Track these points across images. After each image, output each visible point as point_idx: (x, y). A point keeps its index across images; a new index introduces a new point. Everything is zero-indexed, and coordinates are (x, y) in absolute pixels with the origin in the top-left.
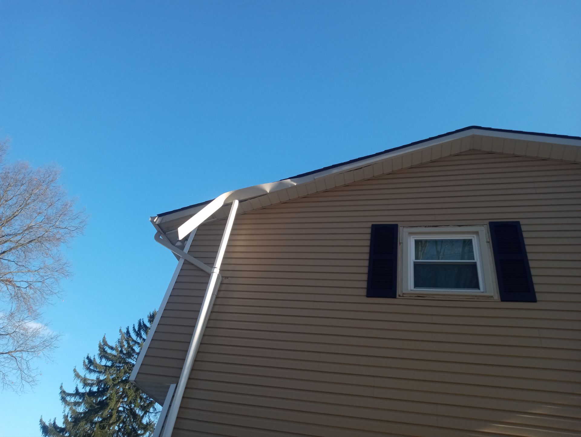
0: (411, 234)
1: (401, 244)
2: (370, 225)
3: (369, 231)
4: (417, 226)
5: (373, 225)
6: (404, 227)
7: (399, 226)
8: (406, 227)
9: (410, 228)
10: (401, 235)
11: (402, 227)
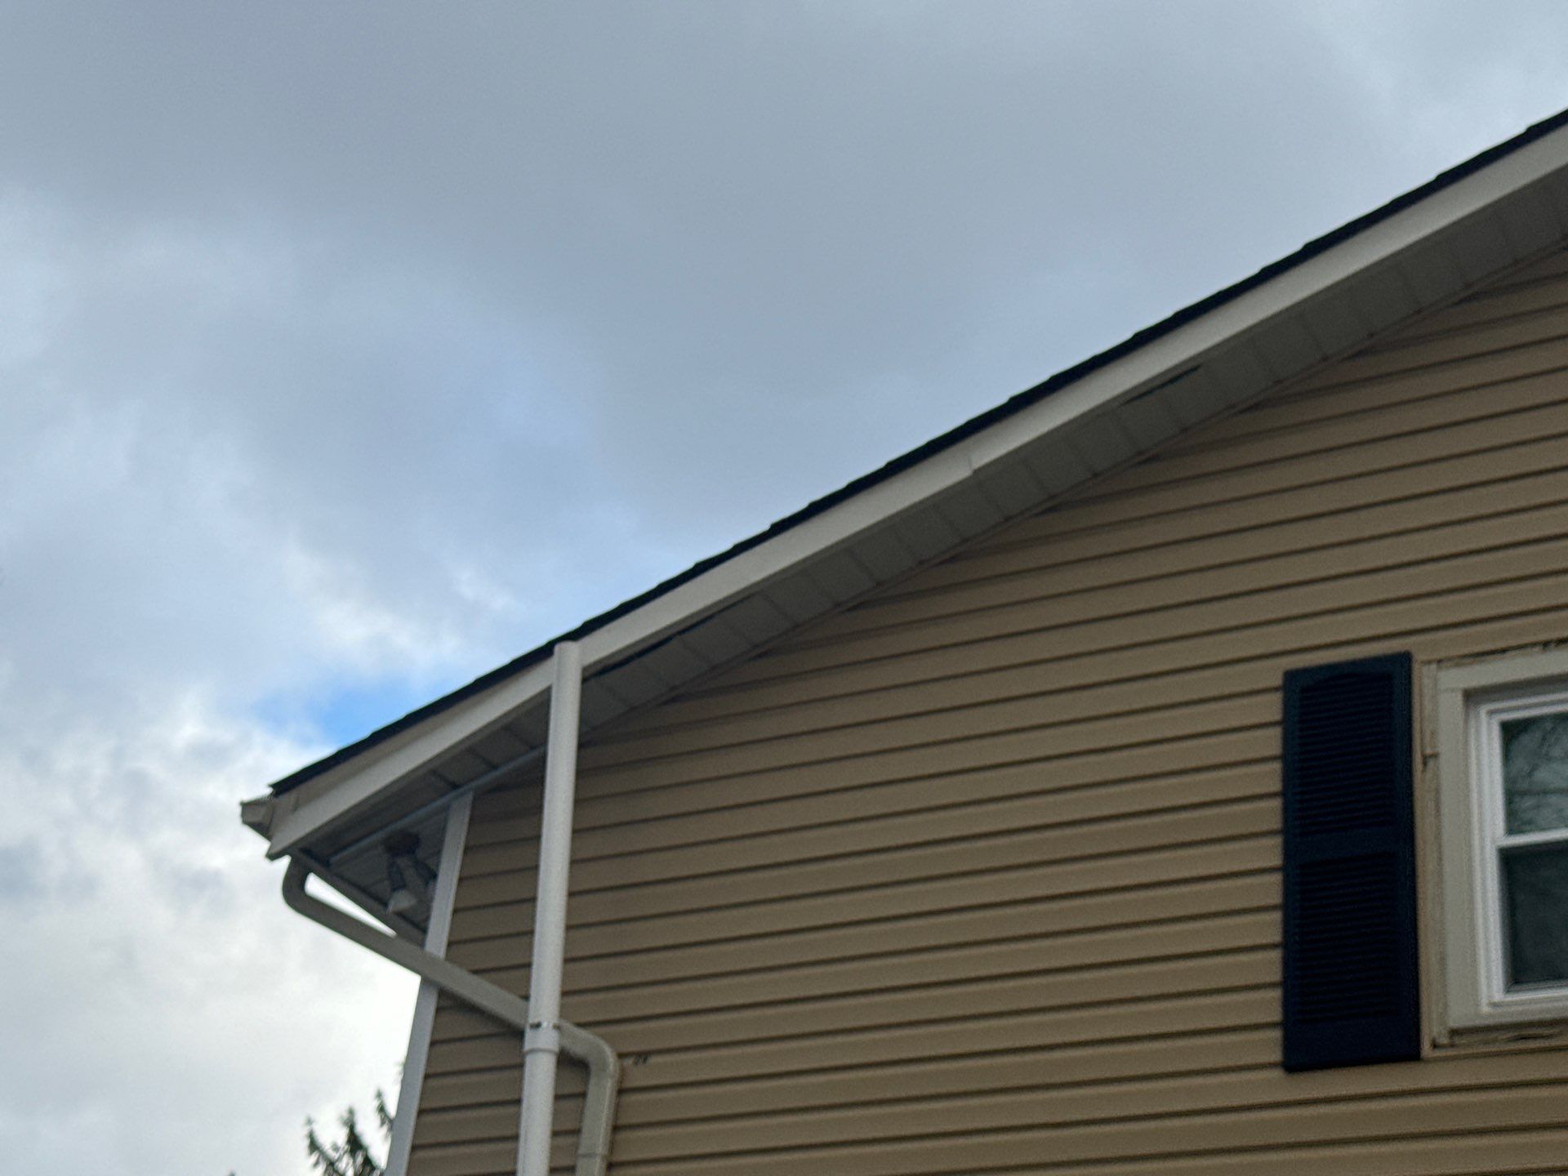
0: (1473, 697)
1: (1431, 763)
2: (1272, 674)
3: (1271, 708)
4: (1504, 651)
5: (1291, 676)
6: (1440, 661)
7: (1419, 657)
8: (1450, 659)
9: (1471, 664)
10: (1427, 712)
11: (1429, 662)
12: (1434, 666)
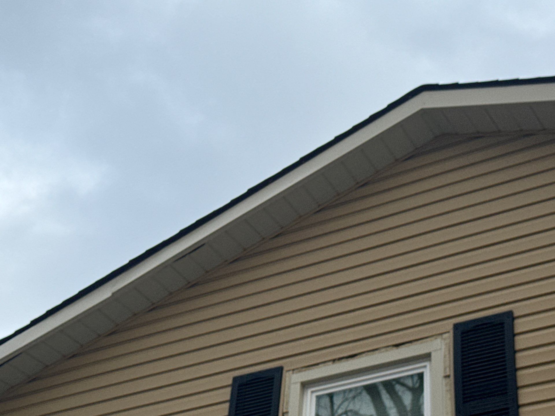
0: (305, 385)
2: (228, 379)
3: (226, 394)
4: (317, 364)
5: (235, 379)
6: (293, 370)
7: (285, 369)
8: (297, 369)
9: (305, 370)
10: (286, 393)
11: (289, 371)
12: (291, 372)
